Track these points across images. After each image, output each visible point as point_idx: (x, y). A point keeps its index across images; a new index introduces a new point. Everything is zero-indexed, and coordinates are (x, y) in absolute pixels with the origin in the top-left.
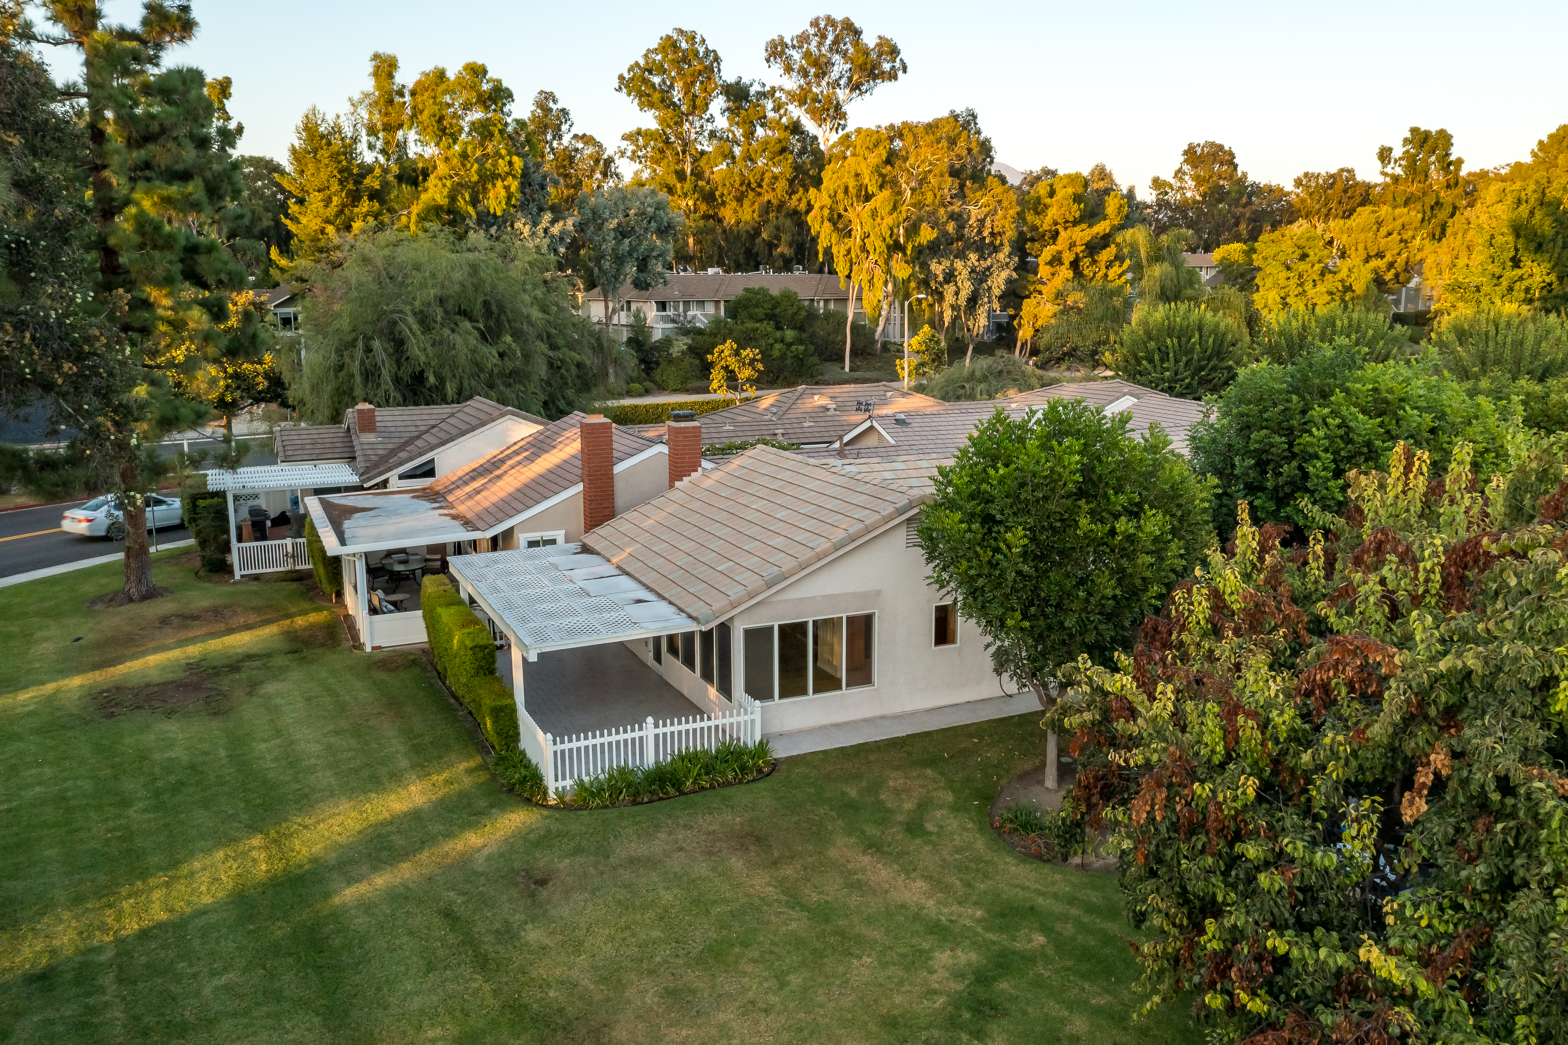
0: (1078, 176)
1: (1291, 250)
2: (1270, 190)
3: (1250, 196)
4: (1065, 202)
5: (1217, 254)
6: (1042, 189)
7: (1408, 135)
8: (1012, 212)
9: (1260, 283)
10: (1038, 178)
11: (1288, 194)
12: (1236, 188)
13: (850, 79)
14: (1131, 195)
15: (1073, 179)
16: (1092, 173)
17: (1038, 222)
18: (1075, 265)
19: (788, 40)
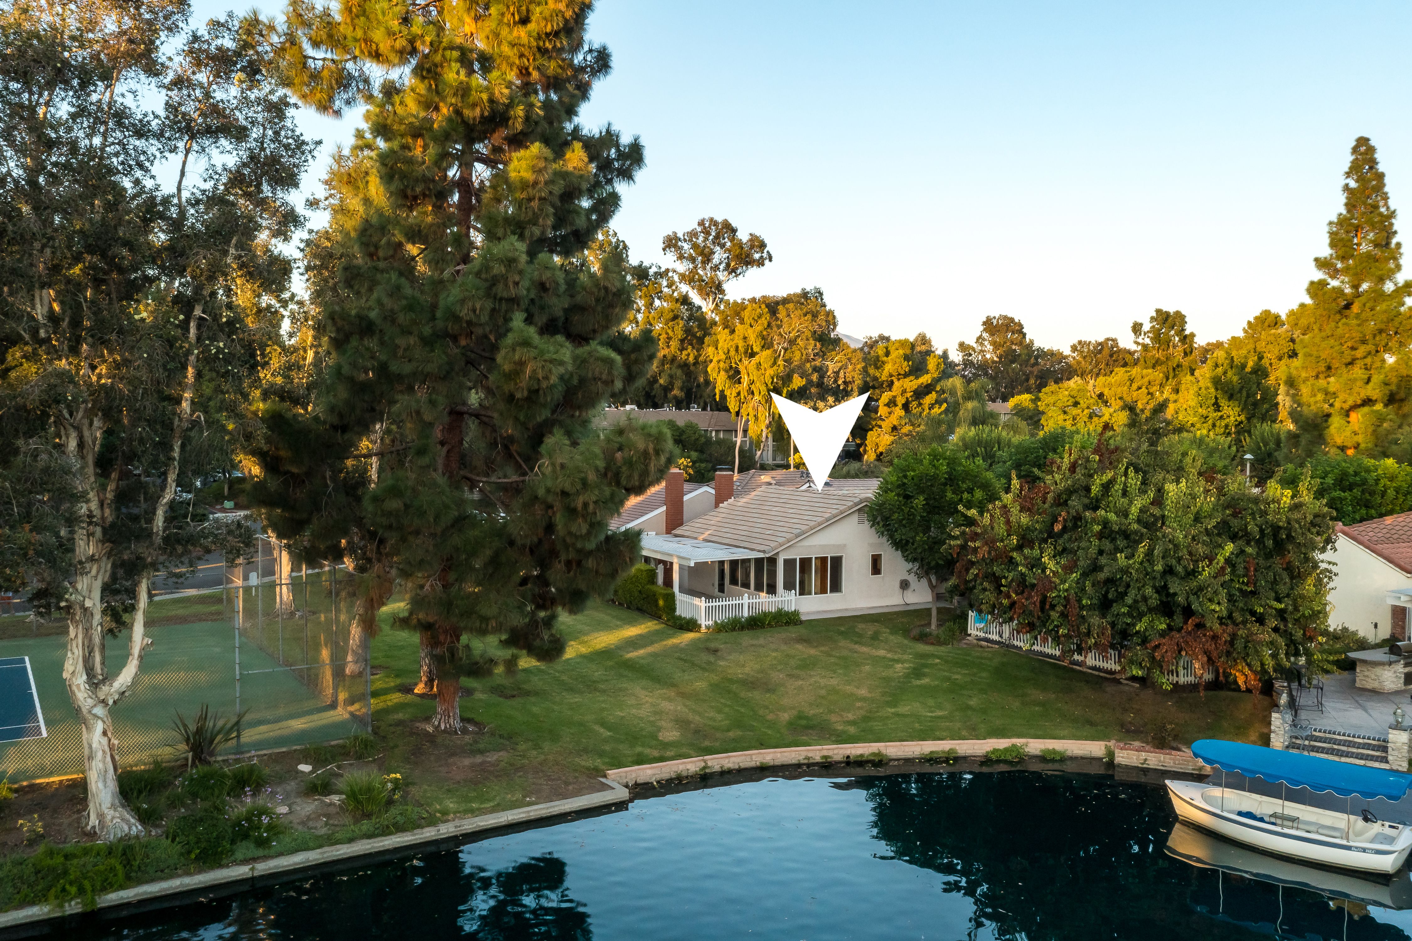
0: (906, 341)
1: (1066, 399)
2: (1052, 354)
3: (1037, 358)
4: (898, 360)
5: (1012, 402)
6: (880, 350)
7: (1154, 314)
8: (859, 366)
9: (1045, 424)
10: (876, 342)
11: (1066, 357)
12: (1026, 351)
13: (728, 265)
14: (945, 355)
15: (903, 343)
16: (916, 340)
17: (878, 374)
18: (906, 407)
19: (680, 235)
